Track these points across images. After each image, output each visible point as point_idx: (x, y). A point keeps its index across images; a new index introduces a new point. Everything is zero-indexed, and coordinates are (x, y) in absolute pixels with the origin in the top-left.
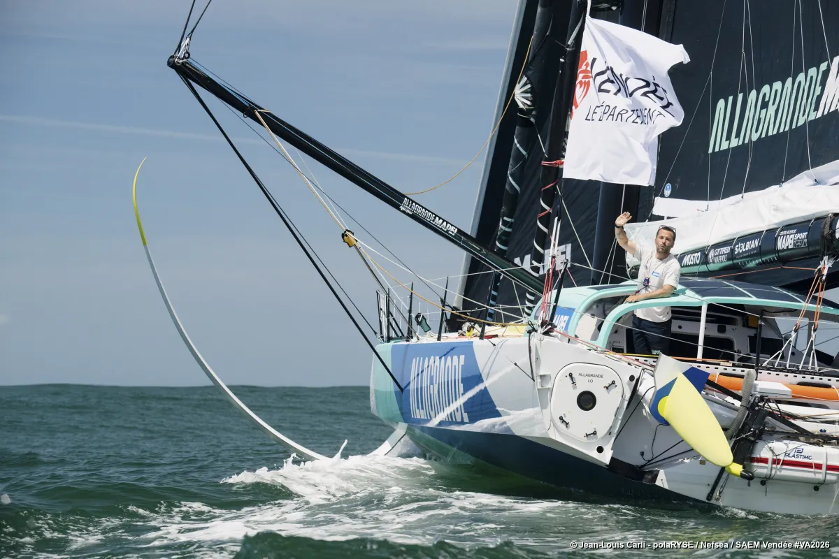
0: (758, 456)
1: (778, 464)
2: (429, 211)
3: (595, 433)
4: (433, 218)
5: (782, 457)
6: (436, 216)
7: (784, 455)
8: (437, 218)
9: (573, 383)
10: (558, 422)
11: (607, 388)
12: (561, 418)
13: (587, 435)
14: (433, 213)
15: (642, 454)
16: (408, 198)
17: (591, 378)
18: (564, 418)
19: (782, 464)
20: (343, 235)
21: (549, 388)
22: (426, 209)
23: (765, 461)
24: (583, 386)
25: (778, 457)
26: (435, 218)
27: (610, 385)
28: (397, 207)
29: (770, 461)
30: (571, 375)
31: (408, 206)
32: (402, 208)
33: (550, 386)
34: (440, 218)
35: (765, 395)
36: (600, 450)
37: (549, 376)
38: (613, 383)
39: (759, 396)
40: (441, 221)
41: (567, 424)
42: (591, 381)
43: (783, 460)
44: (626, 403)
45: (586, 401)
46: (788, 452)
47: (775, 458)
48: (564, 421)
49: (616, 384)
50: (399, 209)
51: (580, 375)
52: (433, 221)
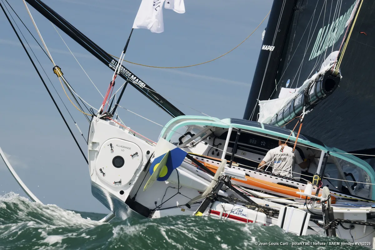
0: (214, 210)
1: (226, 216)
2: (128, 71)
3: (120, 182)
4: (130, 75)
5: (228, 213)
6: (132, 74)
7: (230, 211)
8: (133, 76)
9: (112, 150)
10: (99, 172)
11: (132, 156)
12: (101, 170)
13: (115, 183)
14: (130, 72)
15: (156, 203)
16: (115, 60)
17: (124, 148)
18: (103, 170)
19: (228, 217)
20: (54, 69)
21: (96, 151)
22: (126, 69)
23: (218, 213)
24: (118, 152)
25: (226, 212)
26: (131, 75)
27: (134, 154)
28: (107, 64)
29: (221, 214)
30: (111, 145)
31: (114, 65)
32: (110, 66)
33: (97, 149)
34: (135, 76)
35: (228, 175)
36: (122, 193)
37: (99, 144)
38: (137, 153)
39: (225, 175)
40: (135, 78)
41: (104, 174)
42: (123, 151)
43: (229, 215)
44: (143, 167)
45: (118, 162)
46: (233, 210)
47: (224, 212)
48: (102, 172)
49: (138, 154)
50: (109, 66)
51: (117, 145)
52: (130, 77)
